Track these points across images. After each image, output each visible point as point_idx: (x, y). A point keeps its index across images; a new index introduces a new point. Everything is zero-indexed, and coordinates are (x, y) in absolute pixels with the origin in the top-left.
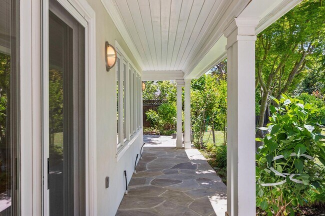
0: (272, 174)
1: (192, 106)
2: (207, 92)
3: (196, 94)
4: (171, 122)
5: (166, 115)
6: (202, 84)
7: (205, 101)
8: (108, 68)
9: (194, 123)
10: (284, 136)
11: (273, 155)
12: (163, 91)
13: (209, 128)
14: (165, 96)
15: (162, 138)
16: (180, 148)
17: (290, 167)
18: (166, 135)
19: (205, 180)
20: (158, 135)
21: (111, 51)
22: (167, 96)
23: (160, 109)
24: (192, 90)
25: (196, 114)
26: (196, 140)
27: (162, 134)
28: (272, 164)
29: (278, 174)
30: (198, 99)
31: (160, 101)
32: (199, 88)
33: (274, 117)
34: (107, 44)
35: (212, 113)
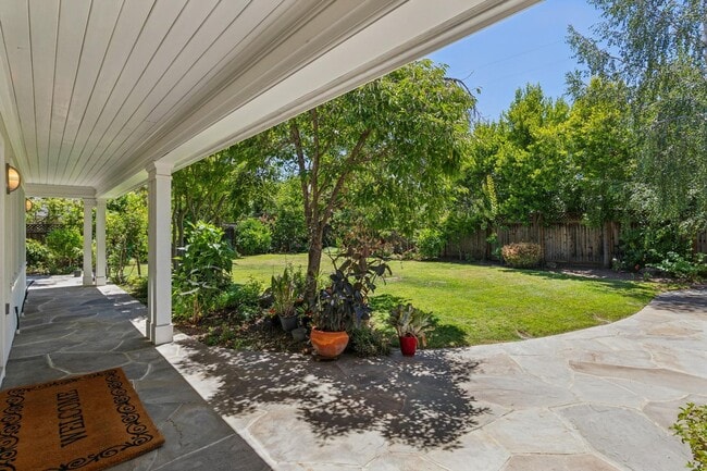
0: (190, 285)
1: (107, 232)
2: (129, 215)
3: (113, 217)
4: (69, 255)
5: (62, 246)
6: (122, 204)
7: (127, 226)
8: (8, 191)
9: (110, 253)
10: (198, 254)
11: (190, 270)
12: (54, 211)
13: (133, 260)
14: (56, 218)
15: (55, 278)
16: (89, 286)
17: (203, 276)
18: (61, 274)
19: (125, 309)
20: (46, 275)
21: (13, 175)
22: (60, 219)
23: (51, 237)
24: (107, 211)
25: (114, 242)
26: (113, 275)
27: (53, 273)
28: (189, 277)
29: (193, 284)
30: (116, 223)
31: (48, 226)
32: (118, 209)
33: (192, 239)
34: (8, 167)
35: (136, 240)
